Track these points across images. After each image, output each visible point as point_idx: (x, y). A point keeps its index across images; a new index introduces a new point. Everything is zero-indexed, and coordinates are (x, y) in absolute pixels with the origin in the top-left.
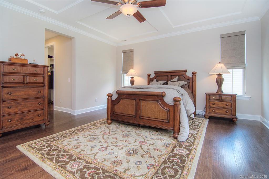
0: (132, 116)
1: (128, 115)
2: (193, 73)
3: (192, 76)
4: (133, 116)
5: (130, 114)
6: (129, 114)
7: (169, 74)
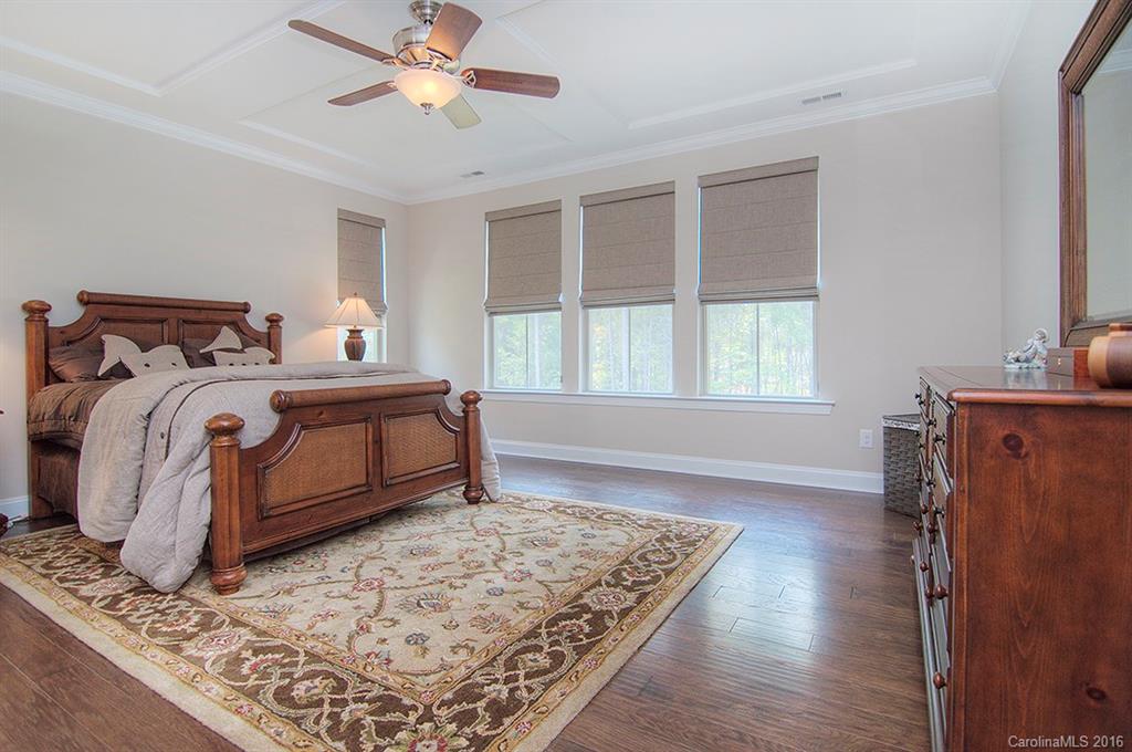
0: (355, 491)
1: (340, 495)
2: (268, 319)
3: (266, 330)
4: (364, 489)
5: (349, 484)
6: (343, 486)
7: (172, 315)
